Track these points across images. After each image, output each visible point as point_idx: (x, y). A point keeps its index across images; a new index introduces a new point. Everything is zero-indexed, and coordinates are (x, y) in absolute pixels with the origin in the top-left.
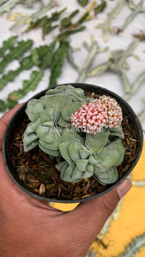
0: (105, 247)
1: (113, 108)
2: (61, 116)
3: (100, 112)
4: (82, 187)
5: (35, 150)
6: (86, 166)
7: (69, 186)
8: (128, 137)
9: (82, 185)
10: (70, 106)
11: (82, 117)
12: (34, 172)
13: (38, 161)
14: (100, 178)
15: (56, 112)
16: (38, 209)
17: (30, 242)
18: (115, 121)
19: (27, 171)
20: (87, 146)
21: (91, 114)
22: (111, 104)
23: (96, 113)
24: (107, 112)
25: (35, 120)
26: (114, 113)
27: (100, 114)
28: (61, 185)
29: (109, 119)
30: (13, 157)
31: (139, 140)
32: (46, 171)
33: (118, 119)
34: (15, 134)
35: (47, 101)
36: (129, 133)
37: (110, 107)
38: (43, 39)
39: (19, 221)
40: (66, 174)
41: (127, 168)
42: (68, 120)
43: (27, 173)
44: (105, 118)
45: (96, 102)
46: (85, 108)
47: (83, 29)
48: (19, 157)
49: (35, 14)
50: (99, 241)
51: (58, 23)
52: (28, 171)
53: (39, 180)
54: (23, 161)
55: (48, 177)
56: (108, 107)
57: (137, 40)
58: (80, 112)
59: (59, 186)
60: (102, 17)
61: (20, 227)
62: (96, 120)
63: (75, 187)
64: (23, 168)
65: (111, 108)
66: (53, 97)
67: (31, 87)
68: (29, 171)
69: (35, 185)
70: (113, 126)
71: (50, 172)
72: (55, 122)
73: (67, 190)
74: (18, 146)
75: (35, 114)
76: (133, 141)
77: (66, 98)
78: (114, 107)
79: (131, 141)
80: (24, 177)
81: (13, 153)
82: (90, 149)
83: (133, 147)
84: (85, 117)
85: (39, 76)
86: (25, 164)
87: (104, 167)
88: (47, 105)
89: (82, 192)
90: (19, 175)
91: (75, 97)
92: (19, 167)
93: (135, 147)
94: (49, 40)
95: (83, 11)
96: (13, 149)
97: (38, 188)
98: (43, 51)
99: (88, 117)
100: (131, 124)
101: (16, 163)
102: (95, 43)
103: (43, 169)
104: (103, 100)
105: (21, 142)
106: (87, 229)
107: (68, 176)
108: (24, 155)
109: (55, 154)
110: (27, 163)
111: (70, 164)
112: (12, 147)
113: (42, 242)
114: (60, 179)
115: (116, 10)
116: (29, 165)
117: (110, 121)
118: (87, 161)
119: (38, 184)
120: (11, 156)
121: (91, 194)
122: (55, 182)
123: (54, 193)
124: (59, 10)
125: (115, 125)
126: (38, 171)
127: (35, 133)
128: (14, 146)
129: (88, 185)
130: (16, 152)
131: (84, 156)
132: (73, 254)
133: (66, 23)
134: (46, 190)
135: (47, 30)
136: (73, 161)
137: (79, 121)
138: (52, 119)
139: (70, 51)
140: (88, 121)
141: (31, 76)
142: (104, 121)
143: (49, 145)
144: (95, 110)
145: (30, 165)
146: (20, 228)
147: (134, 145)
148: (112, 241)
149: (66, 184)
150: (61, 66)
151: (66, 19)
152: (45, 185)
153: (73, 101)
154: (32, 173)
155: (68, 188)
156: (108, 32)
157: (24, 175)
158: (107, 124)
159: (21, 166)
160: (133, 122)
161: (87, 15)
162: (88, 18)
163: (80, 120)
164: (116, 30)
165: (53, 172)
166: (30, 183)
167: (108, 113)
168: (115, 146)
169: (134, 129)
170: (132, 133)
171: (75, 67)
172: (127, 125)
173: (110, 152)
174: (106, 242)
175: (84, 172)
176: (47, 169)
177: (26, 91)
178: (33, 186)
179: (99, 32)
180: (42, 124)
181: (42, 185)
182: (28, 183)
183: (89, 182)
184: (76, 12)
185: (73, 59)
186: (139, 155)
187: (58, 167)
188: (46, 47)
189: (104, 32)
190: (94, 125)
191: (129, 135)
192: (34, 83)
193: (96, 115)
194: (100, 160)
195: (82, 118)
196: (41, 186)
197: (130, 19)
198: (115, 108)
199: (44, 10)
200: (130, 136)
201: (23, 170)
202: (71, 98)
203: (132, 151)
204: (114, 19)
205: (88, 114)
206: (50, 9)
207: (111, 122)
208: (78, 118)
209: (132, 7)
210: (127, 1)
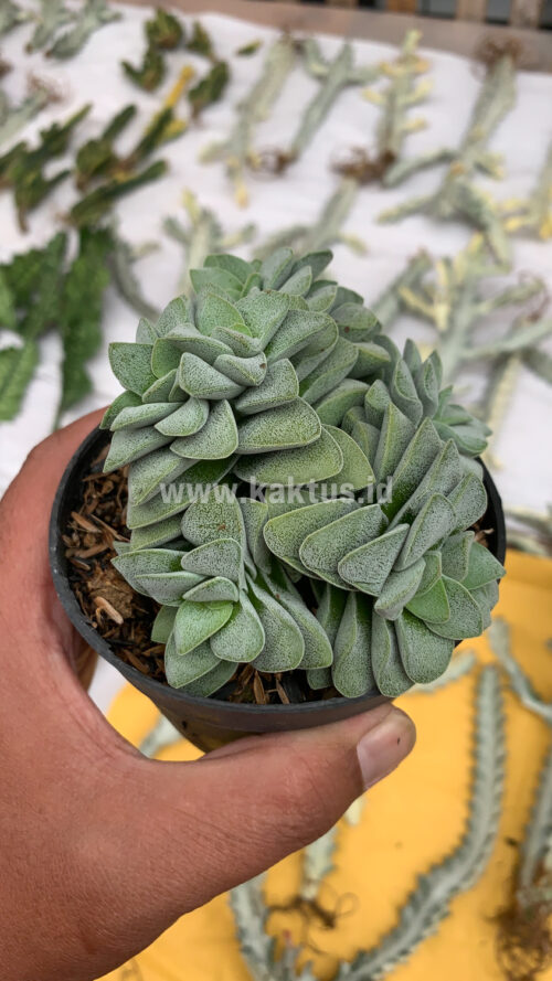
0: (329, 921)
38: (23, 227)
47: (157, 172)
50: (306, 908)
51: (66, 163)
57: (350, 184)
60: (221, 120)
85: (24, 364)
94: (43, 228)
95: (149, 108)
98: (26, 272)
102: (206, 216)
115: (264, 89)
124: (60, 115)
133: (96, 160)
135: (31, 196)
139: (121, 258)
148: (349, 895)
150: (97, 317)
151: (92, 145)
156: (245, 170)
161: (165, 118)
162: (172, 128)
164: (272, 160)
174: (328, 905)
179: (216, 172)
184: (126, 116)
185: (136, 284)
188: (35, 255)
189: (231, 173)
192: (12, 390)
197: (317, 114)
199: (12, 121)
204: (260, 119)
206: (33, 115)
209: (319, 69)
210: (299, 49)
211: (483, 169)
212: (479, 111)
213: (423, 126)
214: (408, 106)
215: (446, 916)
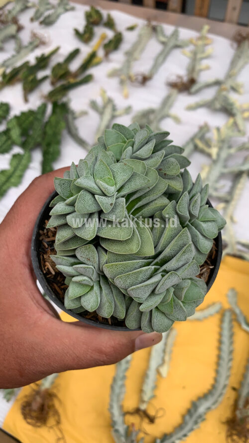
0: (152, 420)
38: (26, 100)
47: (88, 79)
49: (9, 59)
50: (141, 413)
51: (47, 72)
57: (175, 91)
60: (118, 58)
67: (13, 180)
85: (24, 162)
94: (35, 101)
95: (86, 50)
98: (27, 120)
102: (110, 101)
115: (138, 46)
124: (46, 51)
133: (61, 72)
135: (31, 86)
139: (70, 117)
141: (11, 164)
148: (162, 409)
150: (59, 143)
151: (59, 65)
156: (128, 82)
161: (93, 56)
162: (95, 60)
164: (140, 78)
171: (81, 142)
174: (152, 413)
177: (4, 188)
179: (115, 82)
184: (75, 53)
185: (76, 129)
188: (31, 113)
189: (122, 82)
192: (18, 173)
197: (161, 59)
199: (23, 52)
204: (136, 60)
206: (32, 50)
209: (163, 39)
210: (154, 29)
211: (234, 89)
212: (233, 63)
213: (208, 68)
214: (202, 59)
215: (204, 420)
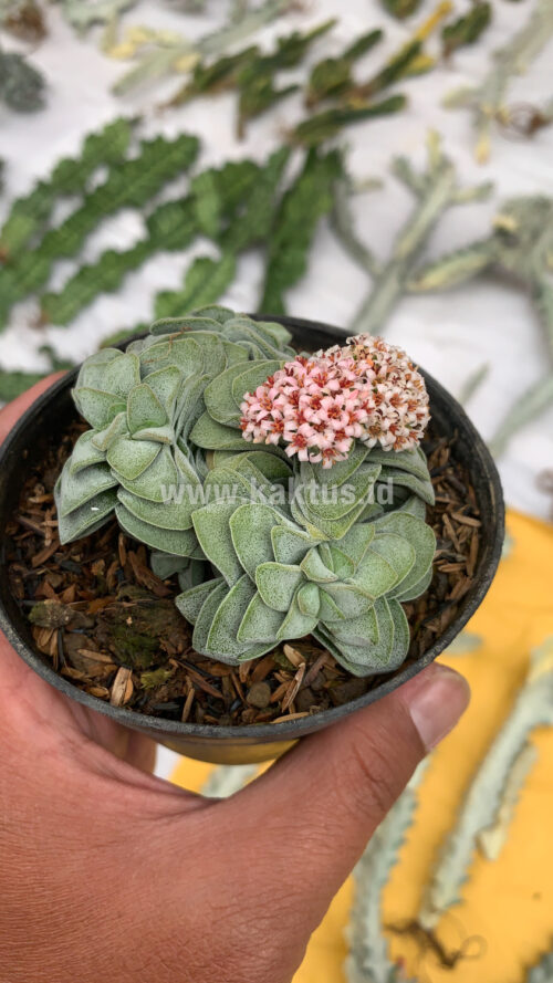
1: (393, 374)
2: (205, 408)
3: (349, 382)
4: (275, 685)
5: (103, 541)
6: (291, 591)
7: (225, 681)
8: (448, 508)
9: (277, 675)
10: (238, 370)
11: (281, 400)
12: (96, 624)
13: (110, 582)
14: (344, 644)
15: (187, 391)
16: (108, 786)
17: (75, 916)
18: (402, 423)
19: (67, 619)
20: (296, 515)
21: (314, 389)
22: (388, 361)
23: (334, 385)
24: (372, 388)
25: (107, 421)
26: (397, 390)
27: (346, 391)
28: (198, 676)
29: (380, 412)
30: (16, 567)
31: (490, 520)
32: (142, 619)
33: (412, 417)
34: (28, 485)
35: (153, 350)
36: (453, 495)
37: (384, 370)
39: (31, 831)
40: (216, 622)
41: (444, 619)
42: (230, 424)
43: (69, 629)
44: (364, 407)
45: (333, 354)
46: (292, 371)
48: (39, 567)
52: (70, 622)
53: (113, 655)
54: (55, 585)
55: (147, 641)
56: (376, 369)
58: (276, 385)
59: (188, 678)
61: (35, 855)
62: (334, 412)
63: (250, 683)
64: (50, 608)
65: (388, 374)
66: (179, 337)
68: (73, 619)
69: (95, 670)
70: (394, 439)
71: (156, 624)
72: (181, 434)
73: (218, 695)
74: (36, 526)
75: (106, 395)
76: (466, 525)
77: (225, 344)
78: (398, 373)
79: (460, 524)
80: (55, 641)
81: (19, 552)
82: (307, 525)
83: (467, 548)
84: (294, 400)
86: (60, 597)
87: (360, 594)
88: (152, 366)
89: (274, 705)
90: (35, 631)
91: (259, 344)
92: (39, 603)
93: (474, 547)
96: (16, 538)
97: (109, 683)
99: (304, 399)
100: (459, 468)
101: (26, 592)
103: (130, 611)
104: (359, 347)
105: (48, 514)
106: (298, 860)
107: (223, 631)
108: (60, 562)
109: (177, 548)
110: (69, 592)
111: (230, 582)
112: (13, 532)
113: (120, 917)
114: (193, 651)
116: (77, 598)
117: (384, 418)
118: (295, 568)
119: (107, 668)
120: (10, 562)
121: (308, 710)
122: (173, 662)
123: (169, 701)
125: (400, 440)
126: (108, 617)
127: (103, 466)
128: (22, 529)
129: (298, 677)
130: (27, 548)
131: (286, 550)
132: (243, 964)
134: (137, 690)
136: (243, 572)
137: (269, 417)
138: (170, 416)
140: (302, 413)
142: (362, 415)
143: (156, 512)
144: (331, 375)
145: (81, 599)
146: (34, 858)
147: (470, 539)
149: (214, 671)
152: (136, 672)
153: (251, 358)
154: (88, 629)
155: (220, 688)
157: (55, 635)
158: (375, 431)
159: (46, 602)
160: (467, 459)
163: (275, 414)
165: (169, 624)
166: (75, 663)
167: (375, 391)
168: (401, 524)
169: (471, 483)
170: (462, 498)
172: (444, 469)
173: (380, 541)
175: (286, 613)
176: (145, 613)
178: (87, 673)
180: (131, 432)
181: (123, 673)
182: (71, 665)
183: (303, 664)
186: (490, 572)
187: (184, 604)
190: (326, 431)
191: (453, 502)
193: (334, 394)
194: (343, 571)
195: (282, 406)
196: (119, 675)
198: (402, 375)
200: (456, 508)
201: (52, 613)
202: (245, 346)
203: (464, 562)
205: (303, 391)
207: (386, 424)
208: (268, 405)
